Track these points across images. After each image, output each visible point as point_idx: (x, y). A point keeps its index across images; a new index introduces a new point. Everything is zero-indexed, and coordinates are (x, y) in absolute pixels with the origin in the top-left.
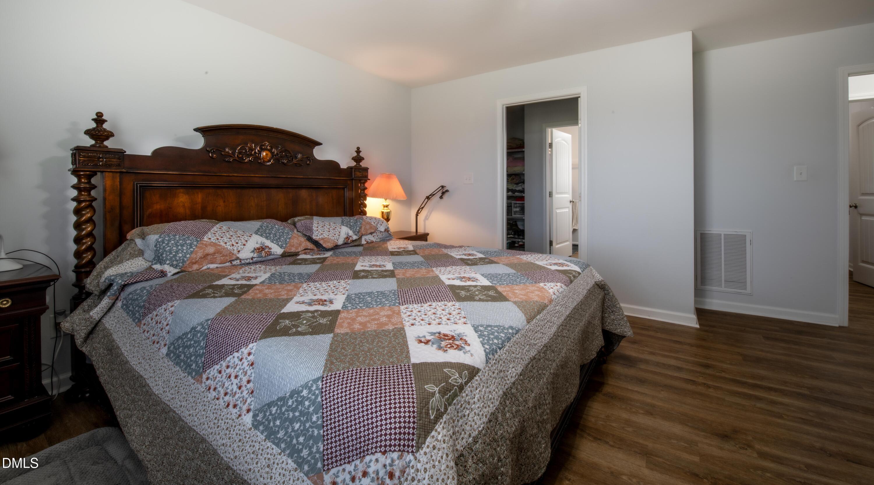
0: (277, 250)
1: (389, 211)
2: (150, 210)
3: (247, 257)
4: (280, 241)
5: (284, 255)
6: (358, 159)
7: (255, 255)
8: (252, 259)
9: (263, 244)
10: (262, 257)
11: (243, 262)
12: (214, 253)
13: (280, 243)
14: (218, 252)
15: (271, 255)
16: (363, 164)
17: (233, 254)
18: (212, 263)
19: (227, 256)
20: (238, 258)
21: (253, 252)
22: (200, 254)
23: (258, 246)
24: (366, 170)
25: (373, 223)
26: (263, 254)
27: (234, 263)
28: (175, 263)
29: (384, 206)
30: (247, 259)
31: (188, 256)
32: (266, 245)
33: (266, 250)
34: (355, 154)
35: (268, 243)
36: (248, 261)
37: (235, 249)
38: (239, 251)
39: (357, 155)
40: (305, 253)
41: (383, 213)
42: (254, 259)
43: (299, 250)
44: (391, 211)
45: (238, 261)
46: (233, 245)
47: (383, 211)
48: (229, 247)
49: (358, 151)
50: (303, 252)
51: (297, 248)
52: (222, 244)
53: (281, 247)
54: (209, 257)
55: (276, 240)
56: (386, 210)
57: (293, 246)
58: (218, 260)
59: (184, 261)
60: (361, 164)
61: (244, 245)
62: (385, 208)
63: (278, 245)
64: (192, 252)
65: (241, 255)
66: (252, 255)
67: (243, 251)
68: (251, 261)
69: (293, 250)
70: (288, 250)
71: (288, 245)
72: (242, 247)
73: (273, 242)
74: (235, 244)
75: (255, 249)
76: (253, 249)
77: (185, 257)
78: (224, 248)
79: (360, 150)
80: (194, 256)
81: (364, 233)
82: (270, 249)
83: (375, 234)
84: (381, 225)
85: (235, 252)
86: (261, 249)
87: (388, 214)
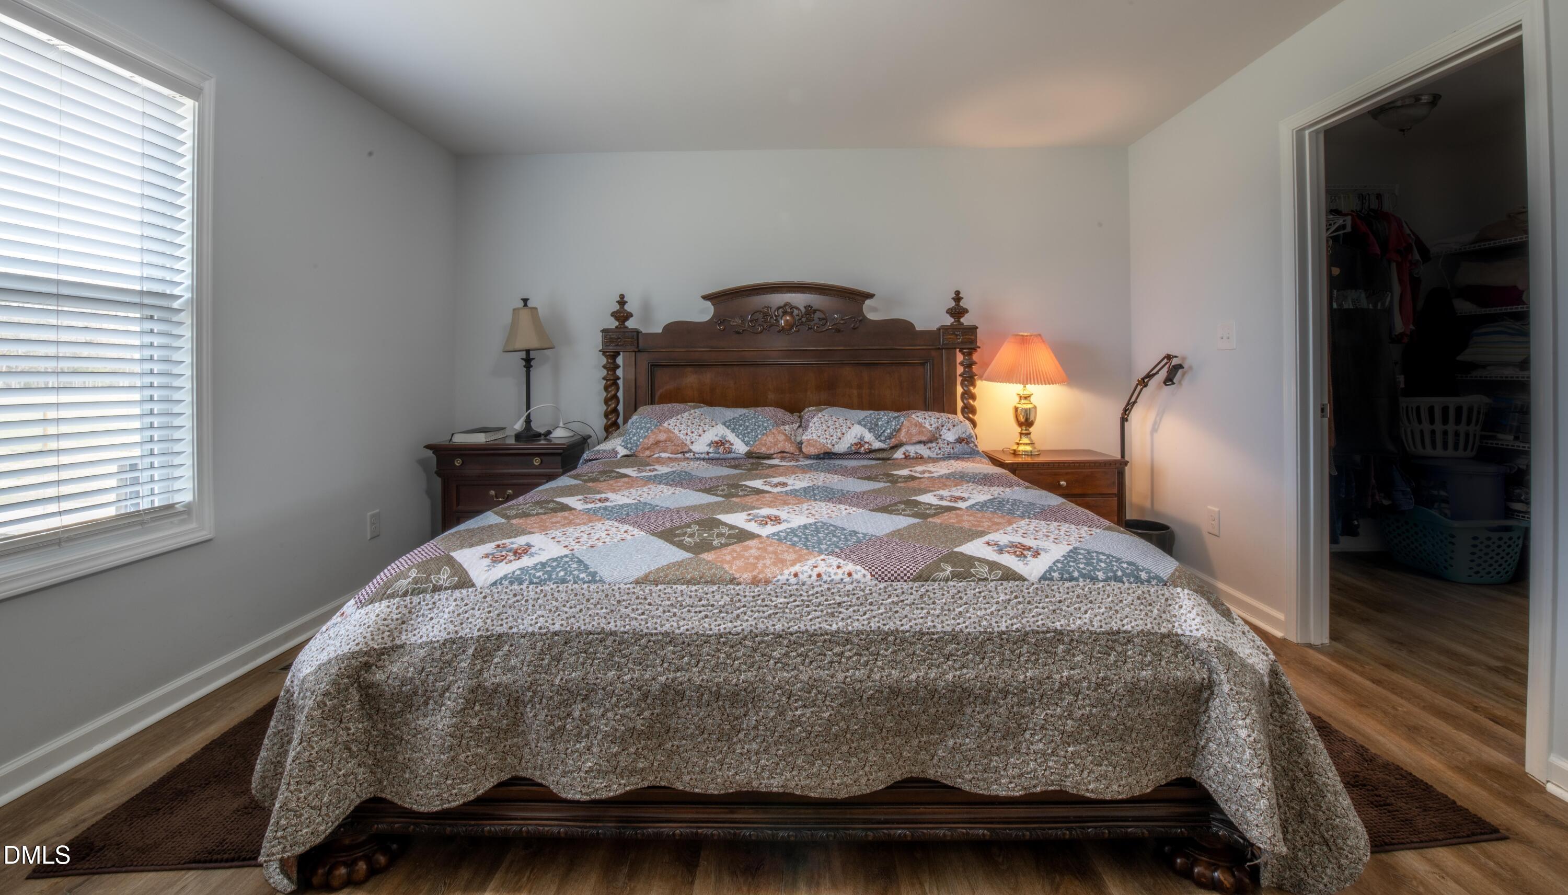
0: (740, 447)
1: (1029, 406)
2: (661, 391)
3: (701, 451)
4: (748, 437)
5: (749, 455)
6: (957, 312)
7: (711, 450)
8: (708, 453)
9: (724, 437)
10: (719, 453)
11: (697, 456)
12: (666, 441)
13: (746, 439)
14: (669, 440)
15: (730, 452)
16: (966, 320)
17: (686, 445)
18: (664, 452)
19: (678, 446)
20: (690, 451)
21: (709, 445)
22: (651, 440)
23: (717, 439)
24: (973, 329)
25: (927, 426)
26: (721, 449)
27: (687, 455)
28: (629, 446)
29: (1021, 398)
30: (702, 453)
31: (641, 440)
32: (727, 439)
33: (727, 446)
34: (953, 304)
35: (731, 437)
36: (702, 456)
37: (688, 438)
38: (692, 443)
39: (956, 305)
40: (783, 458)
41: (1016, 409)
42: (711, 455)
43: (772, 452)
44: (1035, 407)
45: (692, 454)
46: (687, 434)
47: (1018, 405)
48: (682, 436)
49: (958, 298)
50: (779, 455)
51: (768, 449)
52: (676, 431)
53: (746, 445)
54: (661, 445)
55: (742, 435)
56: (1024, 405)
57: (765, 445)
58: (669, 450)
59: (637, 446)
60: (962, 320)
61: (700, 436)
62: (1023, 401)
63: (743, 441)
64: (645, 437)
65: (695, 448)
66: (707, 449)
67: (697, 443)
68: (707, 457)
69: (763, 450)
70: (755, 449)
71: (757, 443)
72: (697, 437)
73: (738, 437)
74: (689, 433)
75: (712, 442)
76: (709, 442)
77: (639, 441)
78: (677, 437)
79: (961, 295)
80: (646, 440)
81: (904, 440)
82: (732, 444)
83: (934, 445)
84: (949, 430)
85: (688, 442)
86: (720, 443)
87: (1027, 412)
